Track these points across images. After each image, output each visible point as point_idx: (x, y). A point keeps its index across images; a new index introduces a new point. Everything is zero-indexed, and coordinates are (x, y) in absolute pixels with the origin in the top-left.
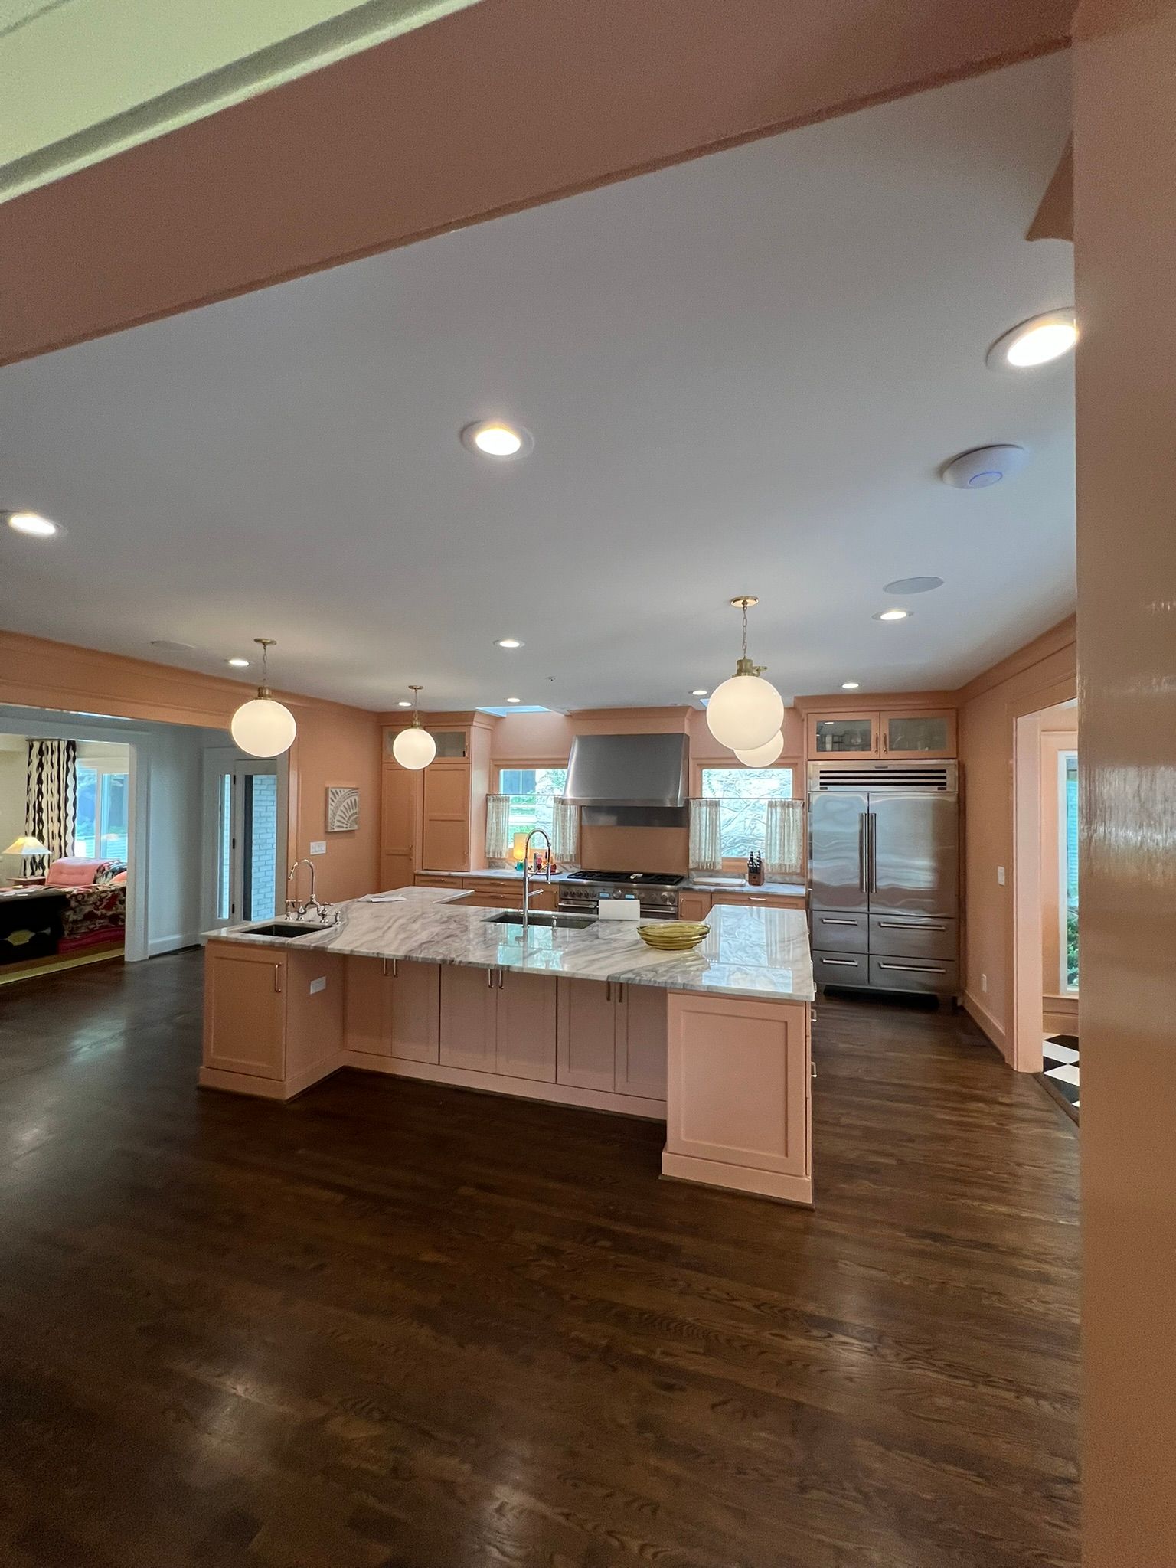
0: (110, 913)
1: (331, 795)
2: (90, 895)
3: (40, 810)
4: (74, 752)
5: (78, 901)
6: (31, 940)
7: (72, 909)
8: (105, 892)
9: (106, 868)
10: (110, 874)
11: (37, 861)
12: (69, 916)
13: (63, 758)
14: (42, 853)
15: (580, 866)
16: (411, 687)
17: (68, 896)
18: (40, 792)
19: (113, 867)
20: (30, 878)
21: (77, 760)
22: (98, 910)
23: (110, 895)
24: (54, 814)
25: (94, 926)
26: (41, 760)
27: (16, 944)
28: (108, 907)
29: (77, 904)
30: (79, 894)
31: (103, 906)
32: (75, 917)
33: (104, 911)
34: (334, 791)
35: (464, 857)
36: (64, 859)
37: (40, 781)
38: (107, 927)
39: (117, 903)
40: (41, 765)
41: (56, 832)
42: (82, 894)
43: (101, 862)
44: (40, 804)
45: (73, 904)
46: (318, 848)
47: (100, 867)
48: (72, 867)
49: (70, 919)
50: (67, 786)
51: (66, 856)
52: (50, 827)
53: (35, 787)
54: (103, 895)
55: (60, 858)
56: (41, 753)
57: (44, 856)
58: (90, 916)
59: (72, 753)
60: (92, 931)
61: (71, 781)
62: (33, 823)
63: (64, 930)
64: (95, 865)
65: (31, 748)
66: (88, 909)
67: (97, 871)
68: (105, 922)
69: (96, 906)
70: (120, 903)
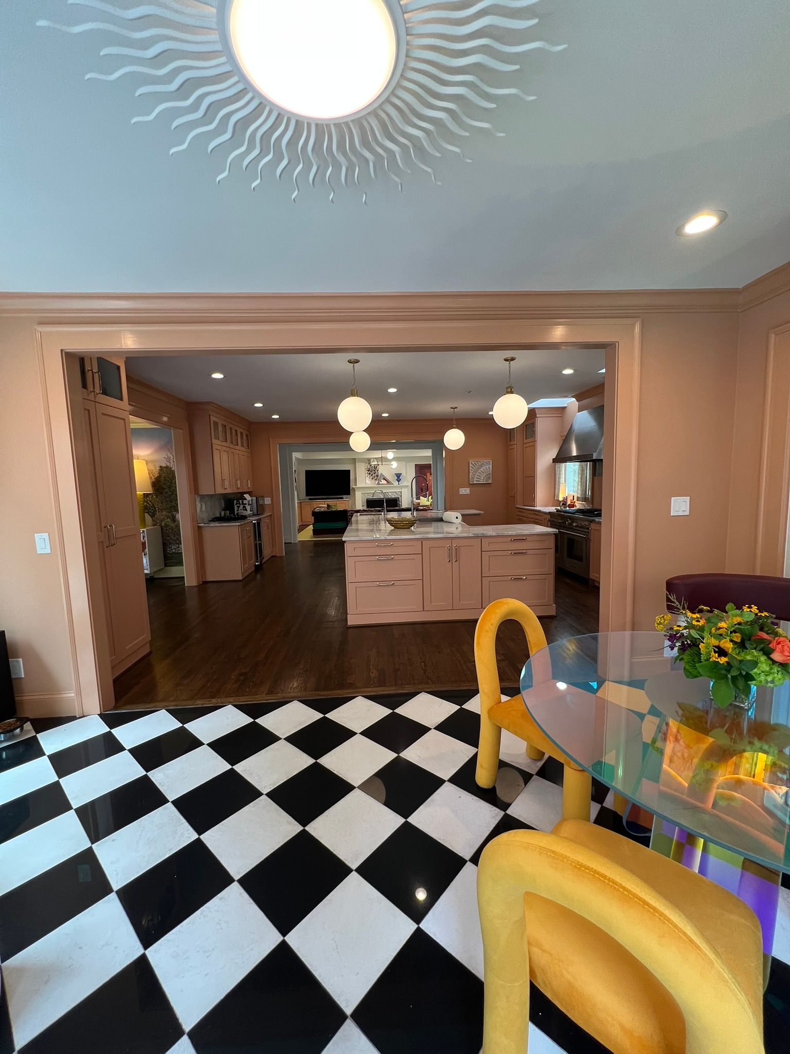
1: (471, 465)
15: (591, 506)
16: (451, 408)
34: (473, 463)
35: (533, 499)
46: (465, 491)
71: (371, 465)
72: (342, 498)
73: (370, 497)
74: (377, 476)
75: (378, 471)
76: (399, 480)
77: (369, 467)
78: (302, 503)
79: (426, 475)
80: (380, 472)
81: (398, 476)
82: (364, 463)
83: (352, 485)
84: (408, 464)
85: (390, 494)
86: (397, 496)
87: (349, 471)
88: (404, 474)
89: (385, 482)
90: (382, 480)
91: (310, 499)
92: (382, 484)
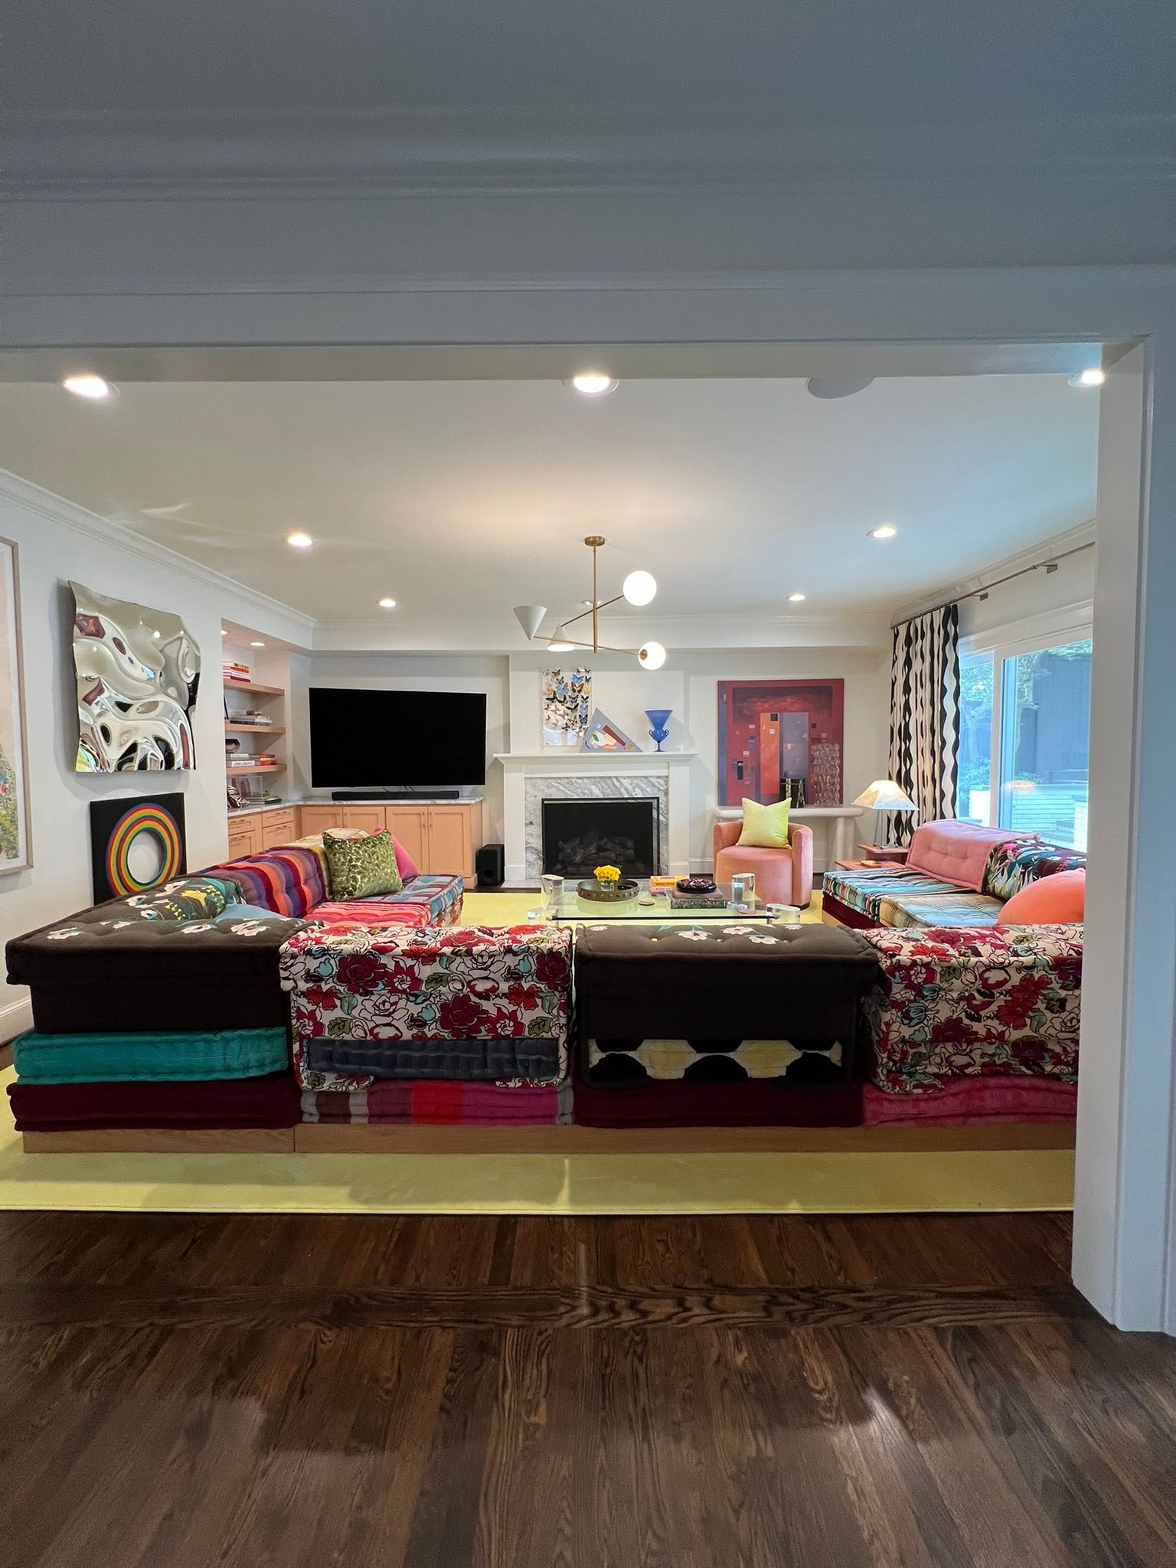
0: (1014, 1035)
2: (951, 971)
3: (907, 737)
4: (955, 624)
5: (910, 986)
6: (790, 1068)
7: (898, 1005)
8: (1002, 967)
9: (1010, 853)
10: (1018, 870)
11: (904, 820)
12: (888, 1024)
13: (938, 641)
14: (909, 809)
17: (885, 963)
18: (907, 708)
19: (1025, 853)
20: (887, 849)
21: (960, 641)
22: (979, 1019)
23: (1016, 979)
24: (926, 743)
25: (964, 1060)
26: (908, 652)
27: (753, 1073)
28: (1013, 1014)
29: (910, 995)
30: (914, 963)
31: (994, 1007)
32: (907, 1032)
33: (996, 1026)
36: (937, 825)
37: (907, 689)
38: (1005, 1070)
39: (1041, 1005)
40: (908, 663)
41: (928, 773)
42: (926, 965)
43: (1000, 838)
44: (907, 725)
45: (899, 992)
47: (996, 850)
48: (947, 841)
49: (893, 1036)
50: (944, 691)
51: (943, 817)
52: (920, 766)
53: (900, 699)
54: (994, 977)
55: (935, 819)
56: (909, 642)
57: (913, 812)
58: (952, 1032)
59: (951, 628)
60: (960, 1074)
61: (950, 683)
62: (898, 757)
63: (874, 1063)
64: (988, 844)
65: (896, 636)
66: (944, 1012)
67: (992, 857)
68: (1004, 1055)
69: (970, 1006)
70: (1049, 1008)
71: (561, 682)
72: (455, 795)
73: (561, 792)
74: (584, 720)
75: (585, 699)
76: (659, 736)
77: (554, 687)
78: (303, 809)
79: (754, 718)
80: (593, 706)
81: (659, 723)
82: (536, 674)
83: (493, 750)
84: (692, 678)
85: (626, 782)
86: (650, 792)
87: (480, 699)
88: (677, 715)
89: (605, 740)
90: (599, 735)
91: (336, 796)
92: (601, 749)
